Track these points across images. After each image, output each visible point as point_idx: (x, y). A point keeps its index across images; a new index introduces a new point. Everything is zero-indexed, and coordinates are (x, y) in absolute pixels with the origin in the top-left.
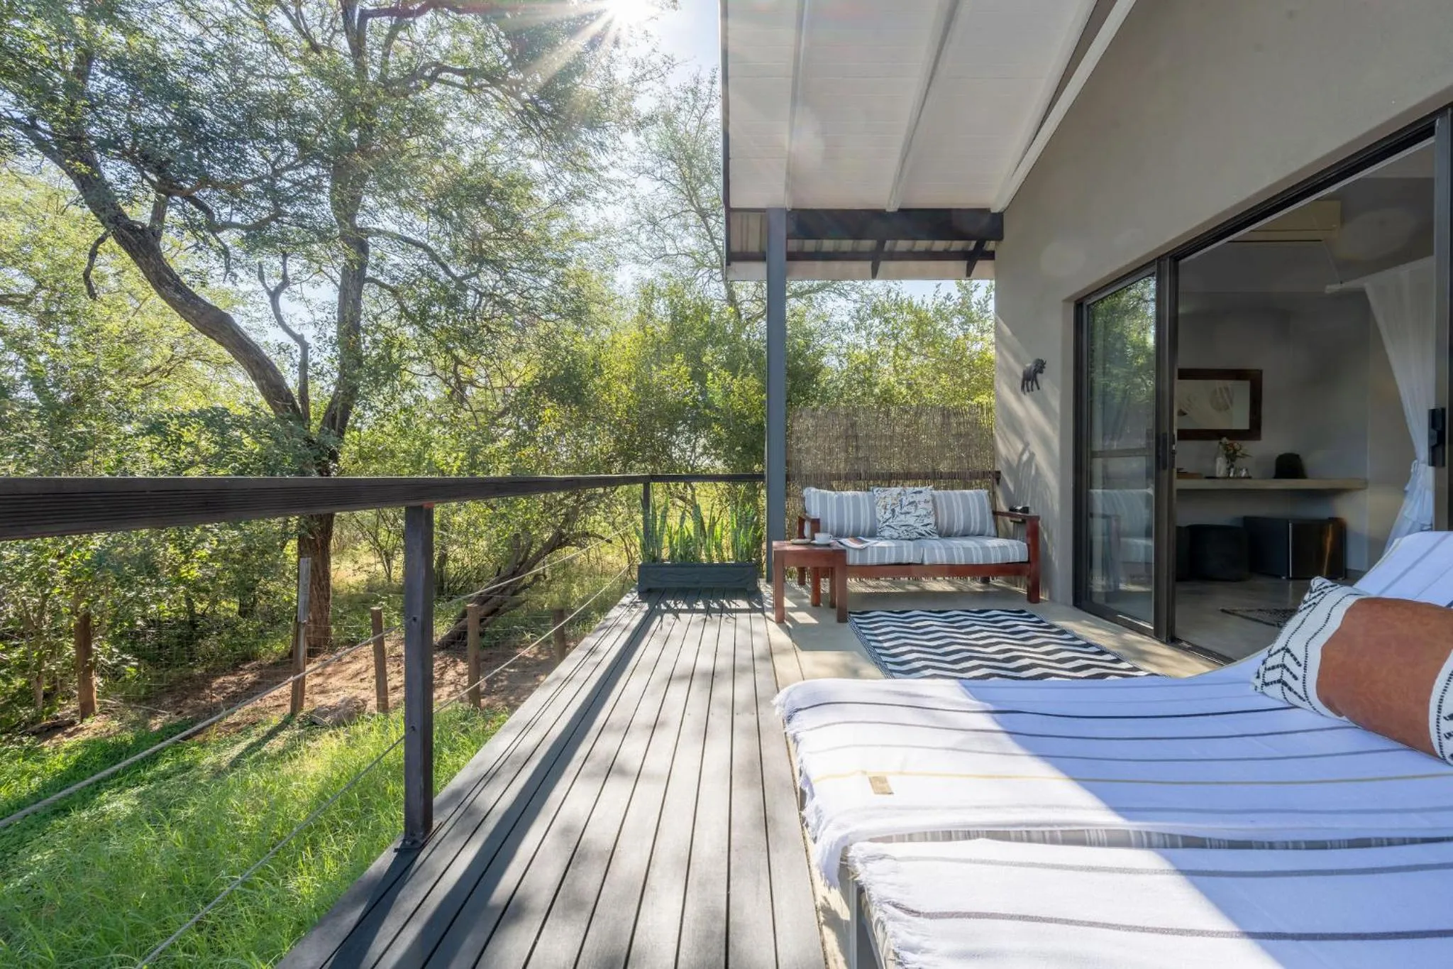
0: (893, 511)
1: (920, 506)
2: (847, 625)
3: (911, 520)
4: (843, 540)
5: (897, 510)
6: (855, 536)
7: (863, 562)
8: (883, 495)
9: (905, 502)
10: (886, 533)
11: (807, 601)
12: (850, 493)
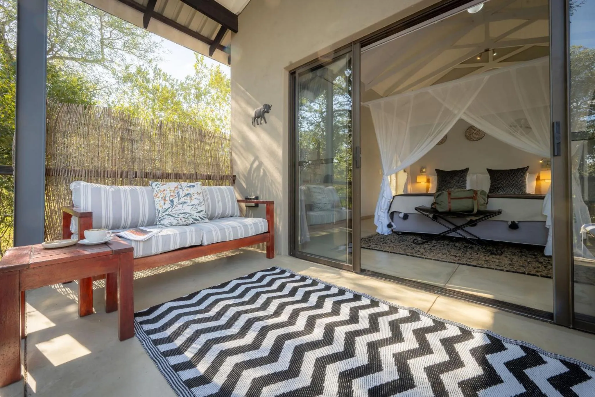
0: (172, 201)
1: (193, 197)
2: (135, 340)
3: (187, 209)
4: (123, 233)
5: (176, 200)
6: (134, 226)
7: (147, 253)
8: (162, 188)
9: (182, 194)
10: (166, 222)
11: (73, 309)
12: (127, 188)
